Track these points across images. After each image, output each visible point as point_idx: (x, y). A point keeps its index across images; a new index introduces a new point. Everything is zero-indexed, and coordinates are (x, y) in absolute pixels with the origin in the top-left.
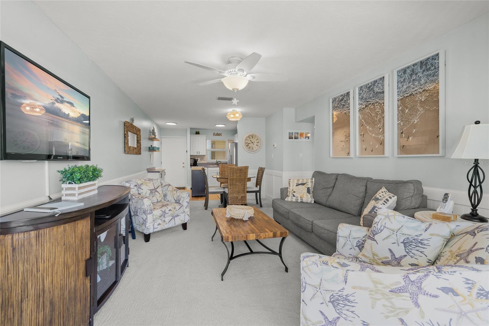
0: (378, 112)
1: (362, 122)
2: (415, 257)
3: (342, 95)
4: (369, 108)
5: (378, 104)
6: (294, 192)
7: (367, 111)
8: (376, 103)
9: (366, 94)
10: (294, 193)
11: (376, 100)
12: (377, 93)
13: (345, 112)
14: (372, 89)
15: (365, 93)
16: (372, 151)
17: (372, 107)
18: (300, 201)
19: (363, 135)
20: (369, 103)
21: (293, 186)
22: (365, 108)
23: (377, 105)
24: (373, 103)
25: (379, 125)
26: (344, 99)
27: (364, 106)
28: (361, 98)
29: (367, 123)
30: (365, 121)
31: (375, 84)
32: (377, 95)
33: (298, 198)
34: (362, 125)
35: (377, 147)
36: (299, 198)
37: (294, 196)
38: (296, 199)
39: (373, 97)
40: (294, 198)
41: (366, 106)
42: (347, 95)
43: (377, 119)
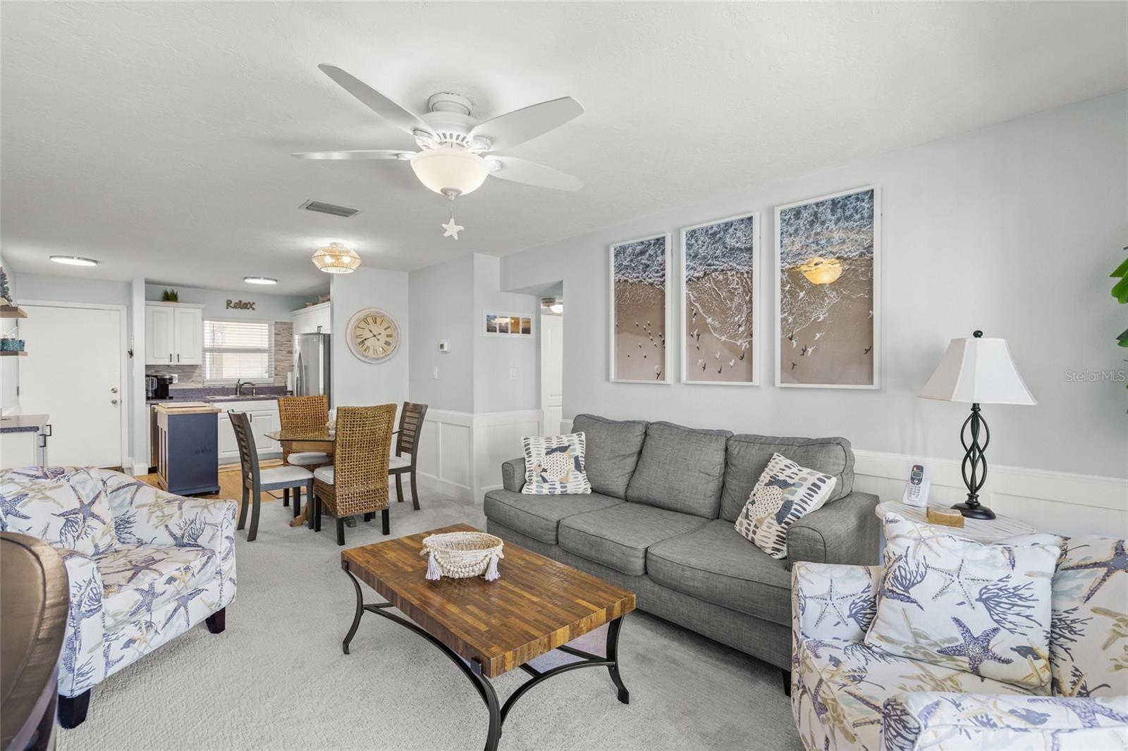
0: (735, 289)
1: (696, 307)
2: (1019, 630)
3: (642, 243)
4: (714, 279)
5: (734, 273)
6: (545, 470)
7: (708, 284)
8: (730, 270)
9: (704, 248)
10: (543, 474)
11: (731, 264)
12: (733, 249)
13: (650, 280)
14: (720, 238)
15: (703, 246)
16: (720, 372)
17: (721, 277)
18: (559, 493)
19: (698, 335)
20: (712, 267)
21: (537, 454)
22: (702, 278)
23: (733, 275)
24: (722, 270)
25: (736, 319)
26: (647, 251)
27: (701, 274)
28: (693, 255)
29: (709, 311)
30: (703, 306)
31: (727, 229)
32: (734, 253)
33: (554, 485)
34: (695, 314)
35: (731, 364)
36: (558, 486)
37: (545, 480)
38: (550, 488)
39: (724, 256)
40: (546, 486)
41: (705, 274)
42: (655, 244)
43: (732, 304)
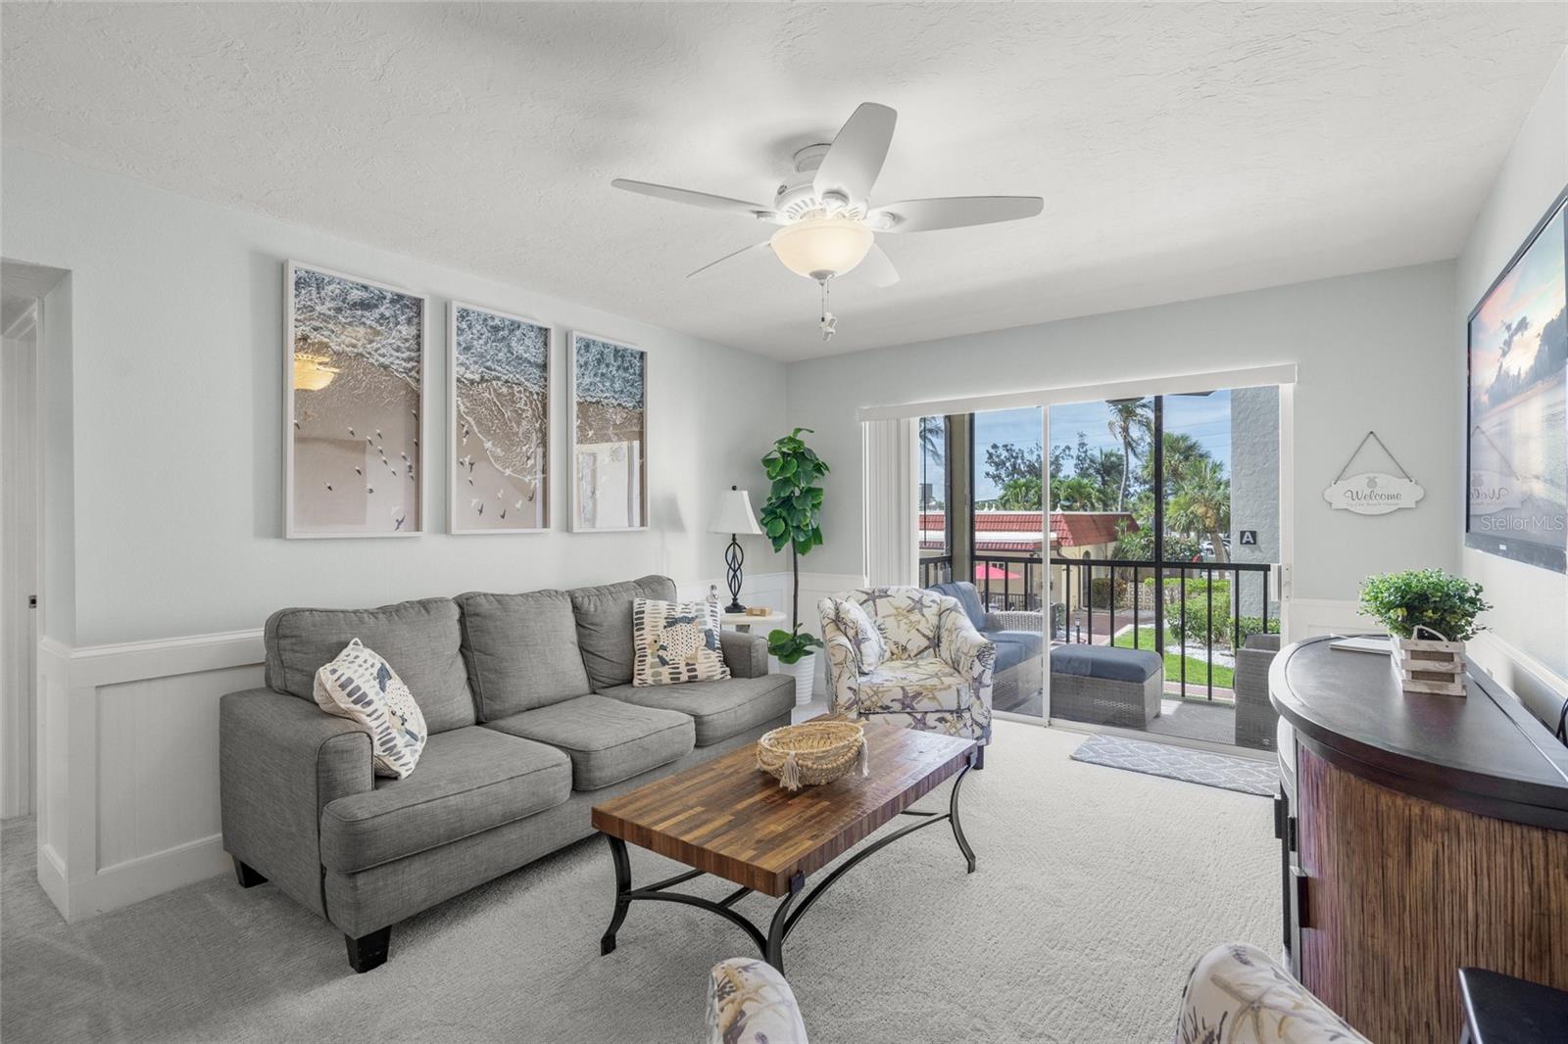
0: (523, 410)
1: (468, 422)
4: (495, 390)
5: (522, 389)
7: (487, 394)
8: (516, 384)
9: (481, 342)
11: (518, 376)
12: (521, 359)
13: (382, 360)
14: (504, 338)
15: (479, 338)
16: (503, 517)
17: (504, 390)
19: (472, 464)
20: (493, 373)
22: (478, 383)
23: (520, 392)
24: (507, 382)
25: (524, 448)
26: (376, 306)
27: (477, 377)
28: (464, 345)
29: (487, 432)
30: (479, 423)
31: (513, 330)
32: (521, 364)
34: (467, 433)
35: (518, 505)
39: (508, 363)
41: (482, 379)
42: (392, 301)
43: (518, 428)
